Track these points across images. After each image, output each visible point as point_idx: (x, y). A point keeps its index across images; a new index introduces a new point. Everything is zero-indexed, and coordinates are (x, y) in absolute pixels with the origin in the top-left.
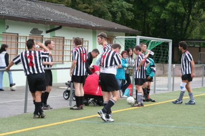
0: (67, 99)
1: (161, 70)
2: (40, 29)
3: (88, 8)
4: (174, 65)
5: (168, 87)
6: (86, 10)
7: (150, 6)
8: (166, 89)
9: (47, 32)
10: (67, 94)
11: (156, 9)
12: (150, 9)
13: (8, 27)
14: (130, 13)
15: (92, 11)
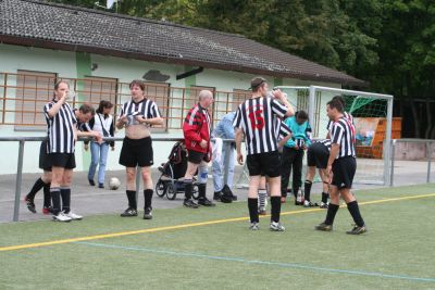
0: (162, 196)
1: (421, 149)
2: (163, 73)
3: (295, 43)
4: (395, 141)
5: (384, 178)
6: (292, 46)
7: (408, 42)
8: (382, 182)
9: (179, 78)
10: (162, 186)
11: (417, 49)
12: (407, 48)
13: (96, 67)
14: (372, 53)
15: (302, 48)
